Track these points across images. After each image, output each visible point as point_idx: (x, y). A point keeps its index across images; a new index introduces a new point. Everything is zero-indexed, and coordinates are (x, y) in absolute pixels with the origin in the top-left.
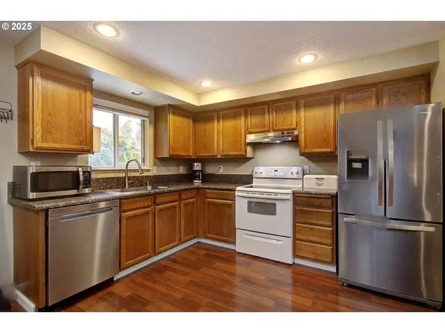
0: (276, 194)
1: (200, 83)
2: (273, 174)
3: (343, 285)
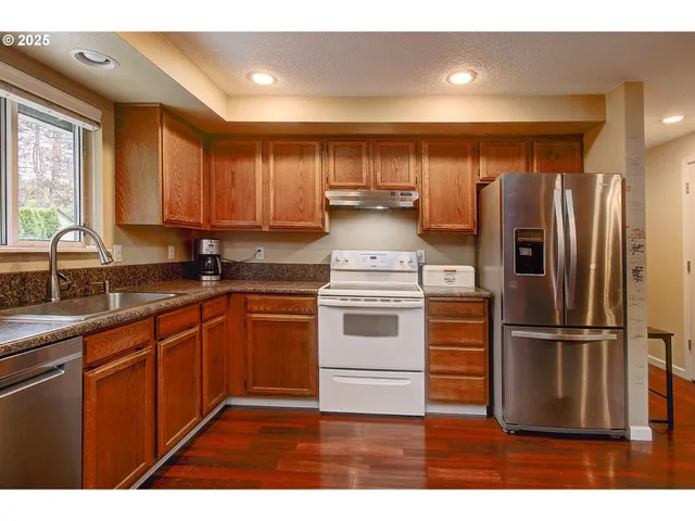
0: (398, 299)
1: (249, 76)
2: (369, 264)
3: (509, 433)
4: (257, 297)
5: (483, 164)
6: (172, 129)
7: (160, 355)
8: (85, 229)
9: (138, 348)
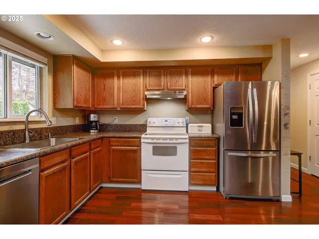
0: (177, 139)
1: (111, 41)
2: (164, 124)
3: (226, 198)
4: (115, 139)
5: (216, 78)
6: (78, 66)
7: (72, 165)
8: (40, 111)
9: (63, 162)
